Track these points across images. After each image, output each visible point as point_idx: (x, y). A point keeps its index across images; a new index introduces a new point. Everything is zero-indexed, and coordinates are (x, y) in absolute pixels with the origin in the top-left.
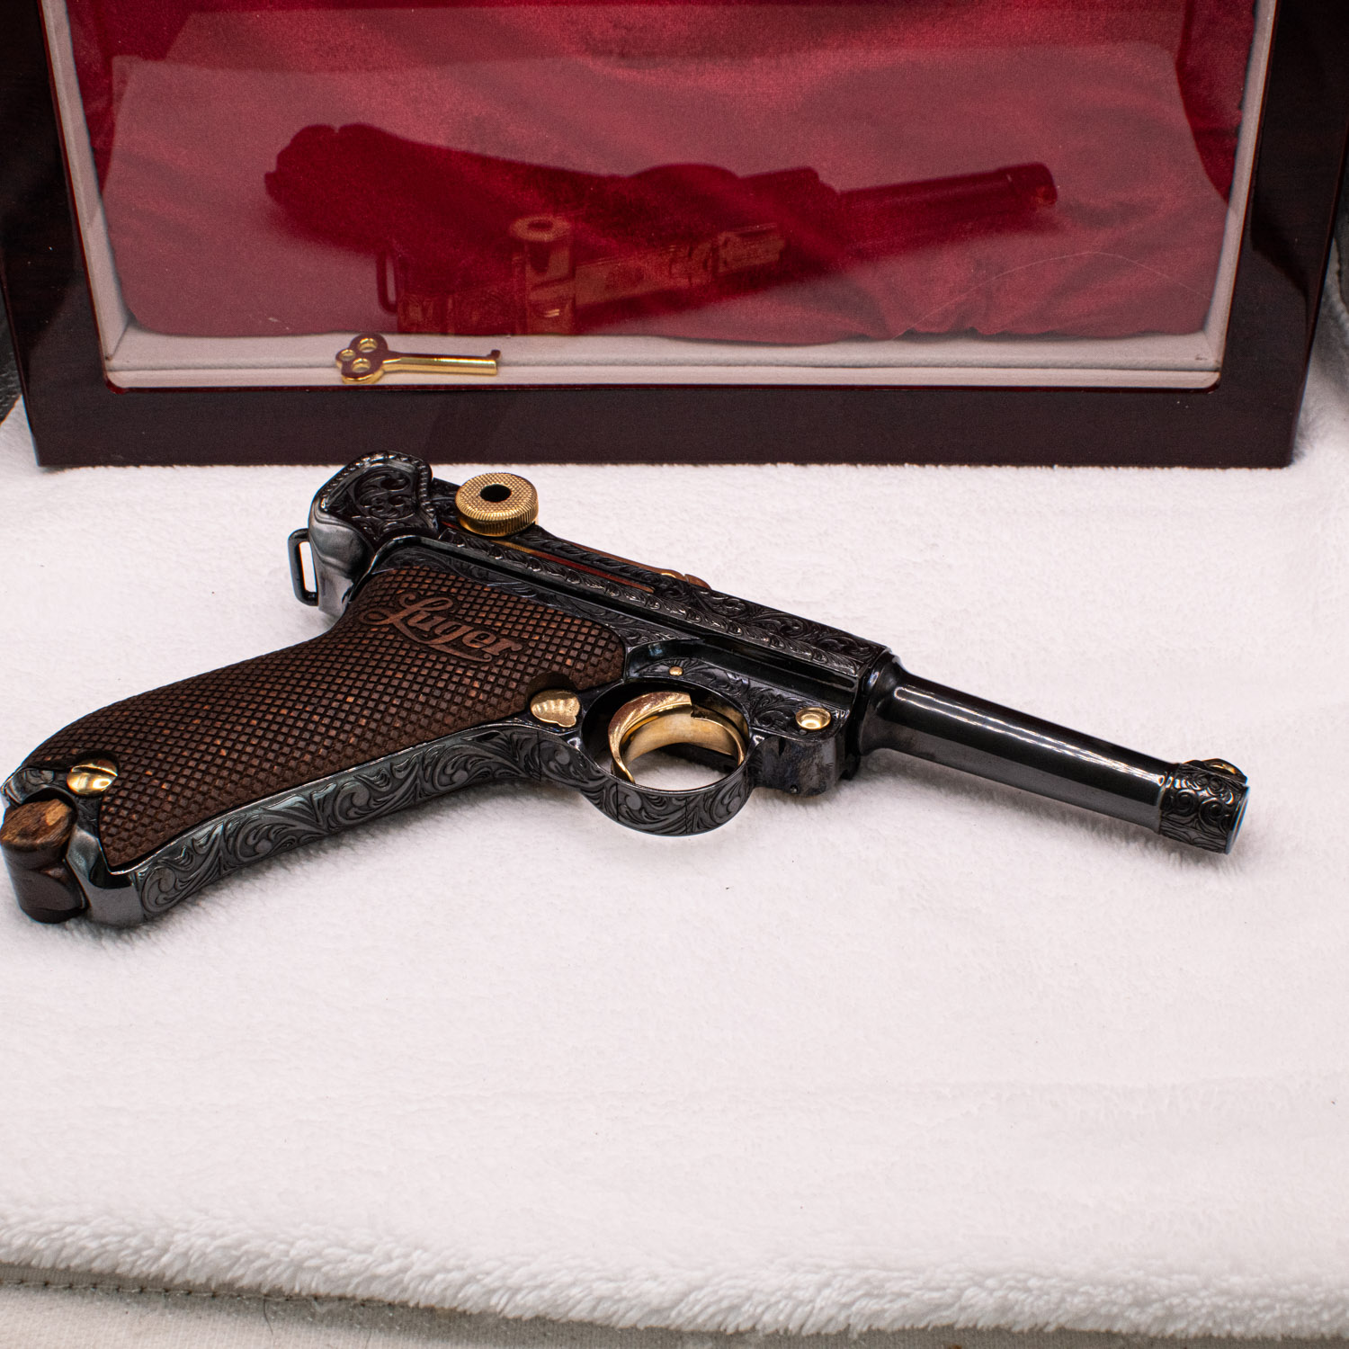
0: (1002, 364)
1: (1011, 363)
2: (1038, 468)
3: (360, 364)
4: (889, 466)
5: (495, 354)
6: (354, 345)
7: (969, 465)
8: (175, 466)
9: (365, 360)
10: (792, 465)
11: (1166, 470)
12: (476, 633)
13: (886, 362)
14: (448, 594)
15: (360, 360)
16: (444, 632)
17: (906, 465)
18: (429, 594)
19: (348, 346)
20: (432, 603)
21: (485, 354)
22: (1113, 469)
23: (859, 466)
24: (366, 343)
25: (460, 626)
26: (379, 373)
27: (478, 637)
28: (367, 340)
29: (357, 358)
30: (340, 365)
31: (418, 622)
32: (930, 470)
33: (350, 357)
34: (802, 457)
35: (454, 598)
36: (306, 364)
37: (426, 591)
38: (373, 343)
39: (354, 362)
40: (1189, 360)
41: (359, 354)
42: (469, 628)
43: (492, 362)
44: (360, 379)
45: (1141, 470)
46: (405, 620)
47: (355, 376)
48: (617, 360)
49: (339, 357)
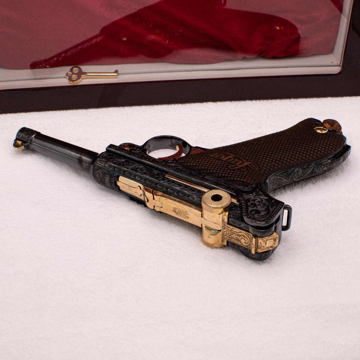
0: (273, 67)
1: (276, 67)
2: (287, 100)
3: (74, 77)
4: (242, 101)
5: (116, 72)
6: (71, 70)
7: (266, 100)
8: (18, 113)
9: (76, 75)
10: (212, 102)
11: (325, 98)
12: (221, 158)
13: (237, 68)
14: (231, 170)
15: (74, 75)
16: (230, 159)
17: (247, 101)
18: (237, 170)
19: (69, 71)
20: (235, 167)
21: (113, 72)
22: (309, 99)
23: (233, 102)
24: (75, 69)
25: (226, 160)
26: (80, 80)
27: (220, 157)
28: (75, 68)
29: (73, 75)
30: (68, 77)
31: (239, 162)
32: (254, 102)
33: (71, 74)
34: (215, 100)
35: (229, 169)
36: (56, 77)
37: (238, 171)
38: (77, 69)
39: (72, 76)
40: (329, 63)
41: (74, 74)
42: (223, 159)
43: (116, 74)
44: (74, 82)
45: (318, 99)
46: (243, 162)
47: (73, 81)
48: (155, 71)
49: (67, 74)
